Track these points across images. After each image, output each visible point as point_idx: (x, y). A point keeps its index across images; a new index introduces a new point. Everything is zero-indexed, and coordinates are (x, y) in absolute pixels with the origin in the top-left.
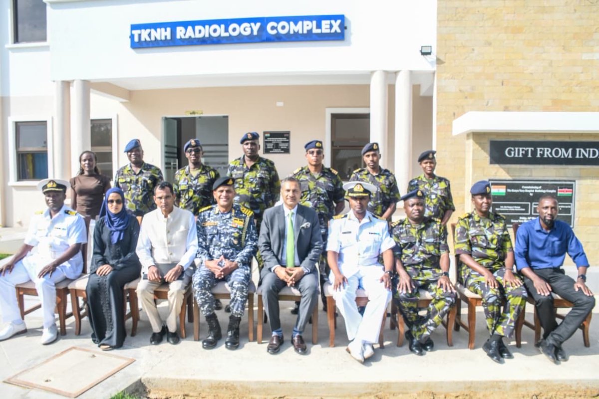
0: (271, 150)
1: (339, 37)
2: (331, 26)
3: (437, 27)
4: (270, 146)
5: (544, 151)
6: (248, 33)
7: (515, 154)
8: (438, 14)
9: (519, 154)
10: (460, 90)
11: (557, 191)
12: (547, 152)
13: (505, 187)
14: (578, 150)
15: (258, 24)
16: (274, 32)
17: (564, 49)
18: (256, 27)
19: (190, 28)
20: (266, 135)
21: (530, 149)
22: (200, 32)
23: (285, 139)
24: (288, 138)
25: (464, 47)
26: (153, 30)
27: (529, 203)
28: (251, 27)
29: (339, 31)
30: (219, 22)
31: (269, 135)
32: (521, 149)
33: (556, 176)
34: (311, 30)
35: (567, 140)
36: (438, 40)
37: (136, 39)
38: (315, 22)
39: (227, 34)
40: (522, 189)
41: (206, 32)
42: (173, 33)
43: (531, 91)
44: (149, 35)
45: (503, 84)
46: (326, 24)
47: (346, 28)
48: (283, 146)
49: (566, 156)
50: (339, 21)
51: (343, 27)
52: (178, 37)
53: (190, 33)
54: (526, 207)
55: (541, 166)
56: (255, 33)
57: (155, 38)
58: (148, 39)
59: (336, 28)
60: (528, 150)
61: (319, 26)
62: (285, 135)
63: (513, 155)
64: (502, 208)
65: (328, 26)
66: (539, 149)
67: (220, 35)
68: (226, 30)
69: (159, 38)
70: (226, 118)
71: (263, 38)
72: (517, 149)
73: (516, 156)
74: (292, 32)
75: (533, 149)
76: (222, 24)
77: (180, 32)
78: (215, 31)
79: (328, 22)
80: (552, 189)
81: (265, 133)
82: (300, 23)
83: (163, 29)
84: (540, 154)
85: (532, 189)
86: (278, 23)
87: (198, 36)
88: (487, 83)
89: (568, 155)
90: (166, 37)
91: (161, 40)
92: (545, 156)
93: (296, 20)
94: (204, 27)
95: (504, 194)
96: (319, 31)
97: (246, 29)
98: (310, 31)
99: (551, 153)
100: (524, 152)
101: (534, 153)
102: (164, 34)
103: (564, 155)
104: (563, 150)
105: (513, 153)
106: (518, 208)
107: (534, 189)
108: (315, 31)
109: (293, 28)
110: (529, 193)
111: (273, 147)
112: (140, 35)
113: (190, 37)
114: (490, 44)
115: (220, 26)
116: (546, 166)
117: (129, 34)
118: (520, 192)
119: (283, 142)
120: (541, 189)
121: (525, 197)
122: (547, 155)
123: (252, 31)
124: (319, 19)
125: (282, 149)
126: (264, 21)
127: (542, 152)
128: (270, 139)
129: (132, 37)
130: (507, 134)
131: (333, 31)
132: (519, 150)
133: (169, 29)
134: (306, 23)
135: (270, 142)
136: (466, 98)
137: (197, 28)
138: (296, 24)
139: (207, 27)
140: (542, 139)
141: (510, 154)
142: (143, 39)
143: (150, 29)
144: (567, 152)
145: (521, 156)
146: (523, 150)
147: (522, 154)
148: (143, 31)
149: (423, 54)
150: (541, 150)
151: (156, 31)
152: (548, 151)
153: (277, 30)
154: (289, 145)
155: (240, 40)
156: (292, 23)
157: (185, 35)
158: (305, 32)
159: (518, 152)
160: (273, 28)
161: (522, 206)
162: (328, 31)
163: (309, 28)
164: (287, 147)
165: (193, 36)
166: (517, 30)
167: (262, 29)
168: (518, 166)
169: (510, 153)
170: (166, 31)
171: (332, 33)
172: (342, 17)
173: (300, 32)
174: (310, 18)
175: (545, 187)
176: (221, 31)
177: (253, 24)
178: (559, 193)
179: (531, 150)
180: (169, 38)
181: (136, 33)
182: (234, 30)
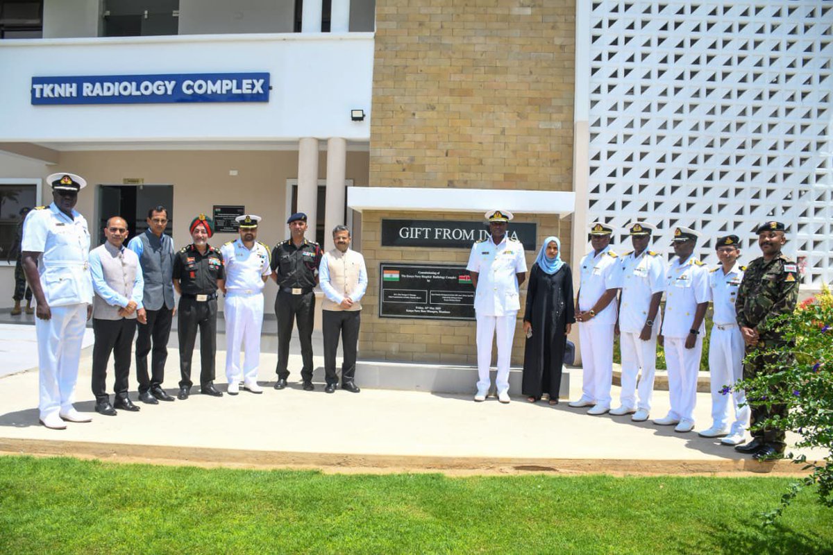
0: (222, 228)
1: (262, 98)
2: (253, 86)
3: (373, 88)
4: (220, 223)
5: (442, 232)
6: (162, 92)
7: (410, 235)
8: (375, 73)
9: (414, 235)
10: (397, 161)
11: (458, 278)
12: (447, 234)
13: (398, 272)
14: (481, 231)
15: (173, 83)
16: (190, 92)
17: (518, 116)
18: (170, 86)
19: (98, 85)
20: (217, 210)
21: (427, 229)
22: (109, 89)
25: (403, 111)
26: (57, 86)
27: (426, 291)
28: (165, 85)
29: (261, 91)
30: (130, 79)
31: (219, 210)
32: (417, 229)
33: (457, 261)
34: (231, 89)
35: (468, 219)
36: (373, 103)
37: (38, 95)
38: (235, 82)
39: (138, 93)
40: (418, 275)
41: (116, 89)
42: (80, 90)
43: (481, 163)
44: (53, 90)
45: (447, 155)
46: (247, 84)
47: (270, 88)
49: (468, 238)
50: (261, 81)
51: (267, 87)
52: (84, 94)
53: (98, 90)
54: (423, 295)
55: (440, 249)
56: (169, 92)
57: (60, 95)
58: (51, 95)
59: (258, 88)
60: (425, 230)
61: (239, 86)
63: (407, 236)
64: (396, 296)
65: (250, 86)
66: (437, 230)
67: (130, 95)
68: (138, 89)
69: (63, 95)
70: (170, 188)
71: (178, 98)
72: (412, 229)
73: (412, 237)
74: (209, 92)
75: (430, 229)
76: (134, 81)
77: (87, 89)
78: (125, 88)
79: (250, 81)
80: (452, 276)
81: (214, 208)
82: (219, 82)
83: (68, 85)
84: (438, 235)
85: (430, 275)
86: (194, 82)
87: (106, 93)
88: (429, 153)
89: (470, 237)
90: (71, 93)
91: (66, 97)
92: (444, 238)
93: (214, 78)
94: (114, 84)
95: (398, 280)
96: (239, 91)
97: (160, 88)
98: (229, 91)
99: (451, 235)
100: (420, 233)
101: (432, 234)
102: (69, 90)
103: (465, 237)
104: (465, 231)
105: (407, 233)
106: (413, 297)
107: (432, 275)
108: (235, 91)
109: (211, 88)
110: (425, 279)
112: (42, 90)
113: (98, 95)
114: (433, 108)
115: (131, 84)
116: (445, 249)
117: (31, 89)
118: (415, 278)
120: (439, 275)
121: (422, 283)
122: (446, 236)
123: (166, 90)
124: (239, 77)
126: (179, 79)
127: (440, 233)
128: (221, 215)
129: (33, 91)
130: (402, 212)
131: (255, 91)
132: (414, 230)
133: (74, 85)
134: (225, 82)
135: (221, 219)
136: (404, 170)
137: (106, 85)
138: (214, 84)
139: (117, 84)
140: (440, 218)
141: (404, 235)
142: (45, 95)
143: (54, 83)
144: (468, 233)
145: (416, 237)
146: (419, 231)
147: (418, 234)
148: (45, 85)
149: (354, 119)
150: (439, 231)
151: (60, 86)
152: (447, 232)
153: (193, 90)
155: (153, 99)
156: (209, 82)
157: (92, 92)
158: (224, 92)
159: (414, 233)
160: (189, 87)
161: (418, 294)
162: (249, 91)
163: (229, 88)
165: (101, 94)
166: (465, 93)
167: (177, 88)
168: (413, 249)
169: (404, 233)
170: (71, 87)
171: (254, 94)
172: (265, 76)
173: (219, 92)
174: (230, 76)
175: (443, 272)
176: (132, 89)
177: (167, 83)
178: (460, 280)
179: (429, 230)
180: (74, 94)
181: (38, 87)
182: (147, 88)
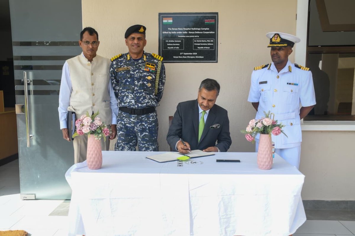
0: (177, 53)
4: (173, 45)
20: (165, 21)
23: (206, 31)
24: (214, 27)
31: (170, 21)
48: (202, 45)
62: (207, 22)
81: (162, 16)
111: (181, 47)
119: (202, 36)
125: (200, 53)
154: (215, 43)
164: (211, 47)
